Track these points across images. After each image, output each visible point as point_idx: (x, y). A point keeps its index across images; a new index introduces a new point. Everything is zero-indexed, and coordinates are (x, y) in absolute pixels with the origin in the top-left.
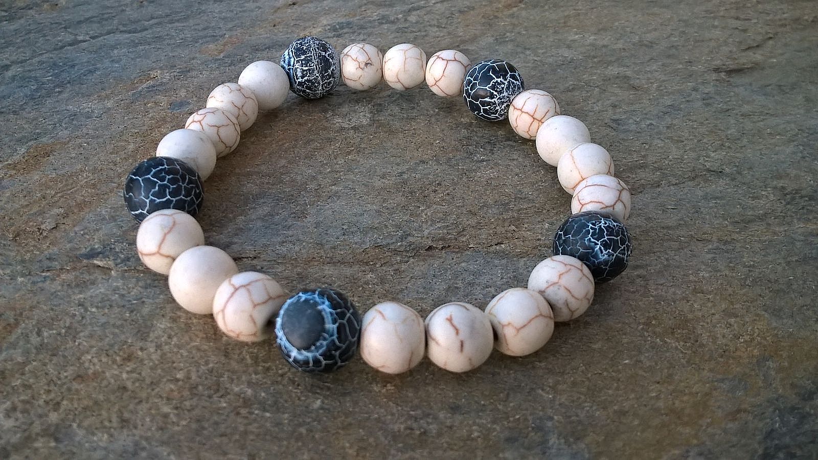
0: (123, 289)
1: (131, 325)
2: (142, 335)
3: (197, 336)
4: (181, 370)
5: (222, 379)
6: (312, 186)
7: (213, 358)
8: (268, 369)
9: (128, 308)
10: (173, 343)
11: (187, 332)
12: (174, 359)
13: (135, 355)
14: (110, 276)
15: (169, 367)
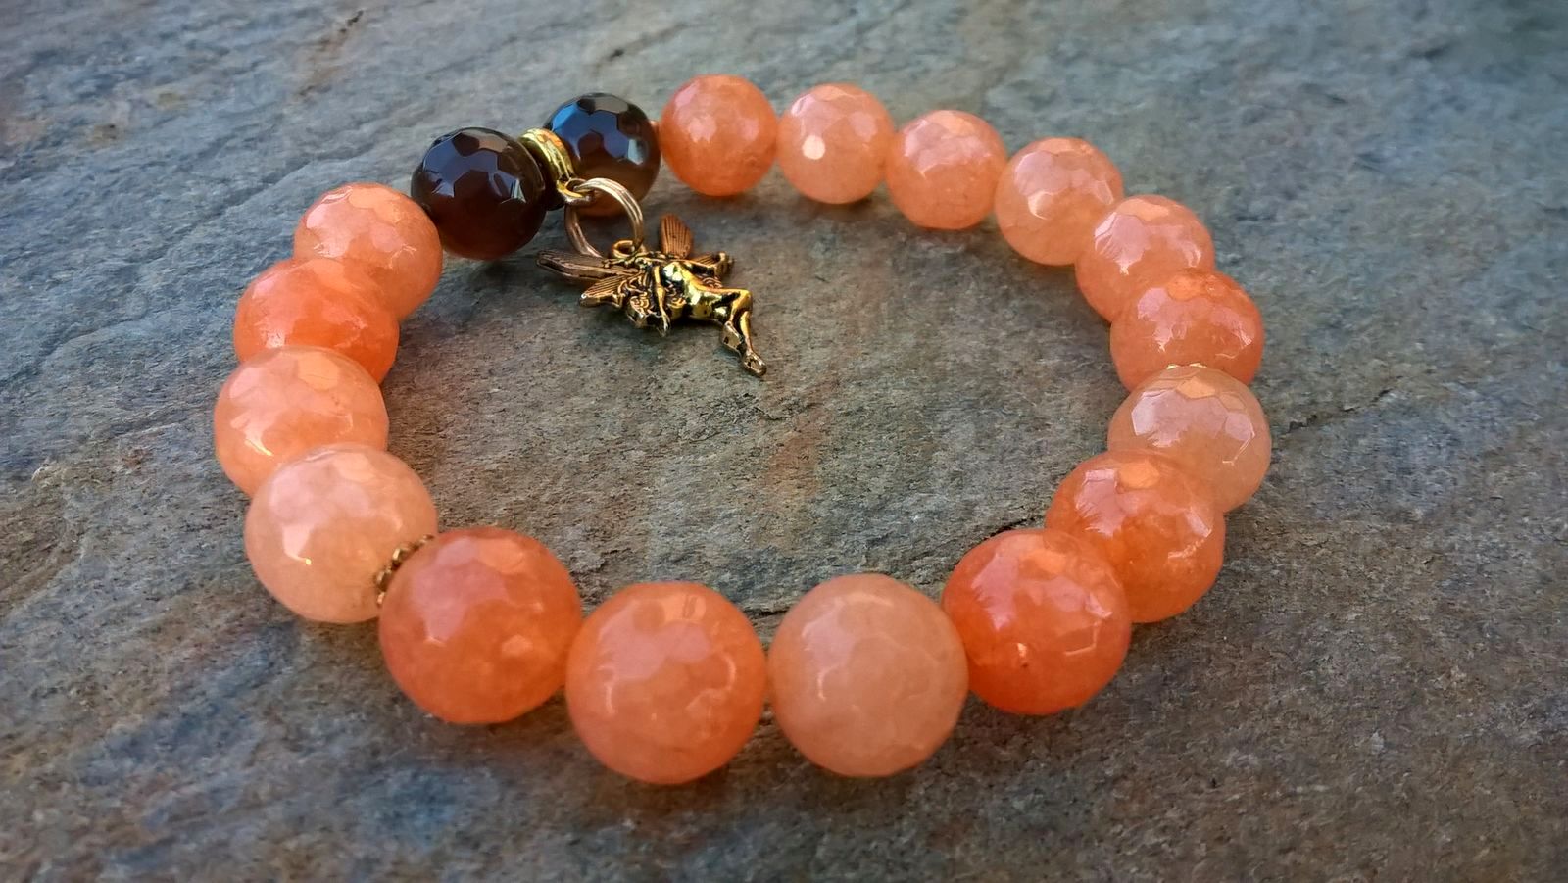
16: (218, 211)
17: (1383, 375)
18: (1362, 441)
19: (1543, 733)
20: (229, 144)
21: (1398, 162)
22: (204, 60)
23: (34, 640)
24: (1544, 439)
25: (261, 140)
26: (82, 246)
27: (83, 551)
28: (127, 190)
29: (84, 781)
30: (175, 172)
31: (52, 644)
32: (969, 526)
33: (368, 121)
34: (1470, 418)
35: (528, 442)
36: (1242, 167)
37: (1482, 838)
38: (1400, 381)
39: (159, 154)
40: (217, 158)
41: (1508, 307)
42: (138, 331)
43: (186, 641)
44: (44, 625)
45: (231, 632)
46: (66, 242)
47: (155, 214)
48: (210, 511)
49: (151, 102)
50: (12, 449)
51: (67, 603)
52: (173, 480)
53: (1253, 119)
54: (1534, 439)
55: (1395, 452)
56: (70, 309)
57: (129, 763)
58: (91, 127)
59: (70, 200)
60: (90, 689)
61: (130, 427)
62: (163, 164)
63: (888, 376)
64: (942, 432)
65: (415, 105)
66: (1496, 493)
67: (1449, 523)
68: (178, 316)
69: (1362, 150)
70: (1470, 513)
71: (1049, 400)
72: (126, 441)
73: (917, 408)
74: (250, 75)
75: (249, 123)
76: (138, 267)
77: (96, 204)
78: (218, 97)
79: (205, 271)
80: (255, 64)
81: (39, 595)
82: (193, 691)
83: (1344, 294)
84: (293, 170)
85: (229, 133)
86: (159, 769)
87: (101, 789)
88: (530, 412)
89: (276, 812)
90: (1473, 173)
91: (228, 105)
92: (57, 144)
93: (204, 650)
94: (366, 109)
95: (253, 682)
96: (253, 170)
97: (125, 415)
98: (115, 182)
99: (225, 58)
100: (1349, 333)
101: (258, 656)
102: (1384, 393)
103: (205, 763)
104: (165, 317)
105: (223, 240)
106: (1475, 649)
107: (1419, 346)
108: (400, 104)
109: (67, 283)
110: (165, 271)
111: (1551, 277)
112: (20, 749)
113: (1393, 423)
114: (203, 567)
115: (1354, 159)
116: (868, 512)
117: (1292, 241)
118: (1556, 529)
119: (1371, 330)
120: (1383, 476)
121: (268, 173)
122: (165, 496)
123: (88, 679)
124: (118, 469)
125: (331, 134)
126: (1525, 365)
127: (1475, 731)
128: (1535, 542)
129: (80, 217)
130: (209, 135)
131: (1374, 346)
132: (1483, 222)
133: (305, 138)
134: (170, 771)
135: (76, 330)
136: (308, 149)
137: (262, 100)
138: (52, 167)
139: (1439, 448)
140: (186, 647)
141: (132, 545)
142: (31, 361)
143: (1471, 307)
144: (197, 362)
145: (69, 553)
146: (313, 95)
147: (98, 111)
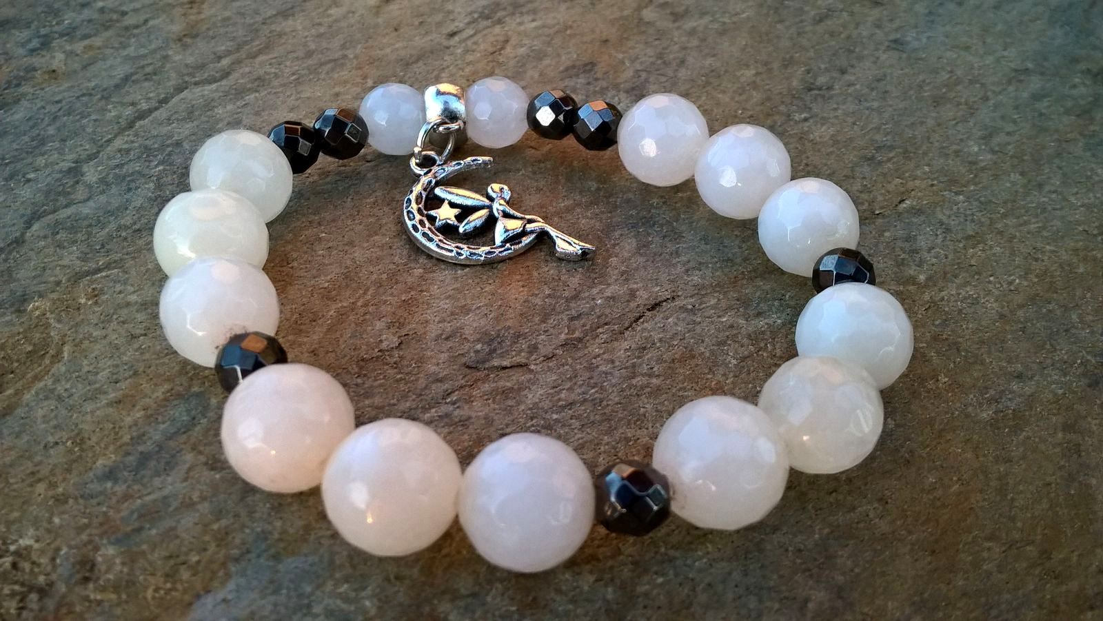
16: (131, 125)
17: (903, 189)
18: (887, 234)
19: (995, 413)
20: (134, 78)
21: (916, 44)
22: (111, 20)
23: (40, 413)
24: (1006, 225)
25: (155, 74)
26: (43, 155)
27: (66, 355)
28: (69, 114)
29: (82, 497)
30: (100, 100)
31: (53, 415)
32: (633, 305)
33: (225, 56)
34: (957, 214)
35: (347, 267)
36: (811, 54)
37: (955, 479)
38: (913, 193)
39: (87, 88)
40: (126, 88)
41: (987, 138)
42: (86, 210)
43: (138, 407)
44: (46, 403)
45: (166, 399)
46: (31, 153)
47: (89, 130)
48: (144, 324)
49: (79, 52)
50: (13, 292)
51: (59, 388)
52: (120, 307)
53: (820, 20)
54: (999, 226)
55: (908, 239)
56: (40, 198)
57: (109, 485)
58: (39, 72)
59: (31, 123)
60: (80, 440)
61: (88, 273)
62: (91, 95)
63: (579, 210)
64: (614, 245)
65: (257, 42)
66: (973, 262)
67: (941, 284)
68: (113, 197)
69: (892, 37)
70: (956, 277)
71: (684, 220)
72: (86, 282)
73: (599, 230)
74: (144, 28)
75: (146, 62)
76: (81, 167)
77: (49, 125)
78: (124, 46)
79: (126, 167)
80: (146, 21)
81: (41, 384)
82: (145, 438)
83: (878, 137)
84: (178, 94)
85: (132, 71)
86: (129, 487)
87: (94, 501)
88: (347, 248)
89: (205, 507)
90: (967, 48)
91: (131, 51)
92: (18, 85)
93: (149, 412)
94: (223, 48)
95: (183, 430)
96: (151, 95)
97: (84, 266)
98: (60, 110)
99: (126, 17)
100: (880, 163)
101: (185, 414)
102: (902, 201)
103: (157, 482)
104: (103, 199)
105: (136, 145)
106: (954, 362)
107: (927, 169)
108: (246, 43)
109: (36, 180)
110: (100, 168)
111: (1016, 117)
112: (40, 480)
113: (907, 221)
114: (144, 360)
115: (887, 44)
116: (568, 300)
117: (844, 103)
118: (1011, 283)
119: (895, 160)
120: (899, 255)
121: (163, 96)
122: (115, 317)
123: (78, 434)
124: (83, 301)
125: (202, 66)
126: (996, 177)
127: (953, 414)
128: (997, 293)
129: (39, 135)
130: (120, 72)
131: (897, 170)
132: (971, 82)
133: (185, 71)
134: (136, 487)
135: (45, 210)
136: (187, 78)
137: (153, 46)
138: (17, 101)
139: (937, 235)
140: (138, 411)
141: (97, 348)
142: (18, 234)
143: (962, 140)
144: (126, 228)
145: (57, 357)
146: (189, 40)
147: (43, 60)
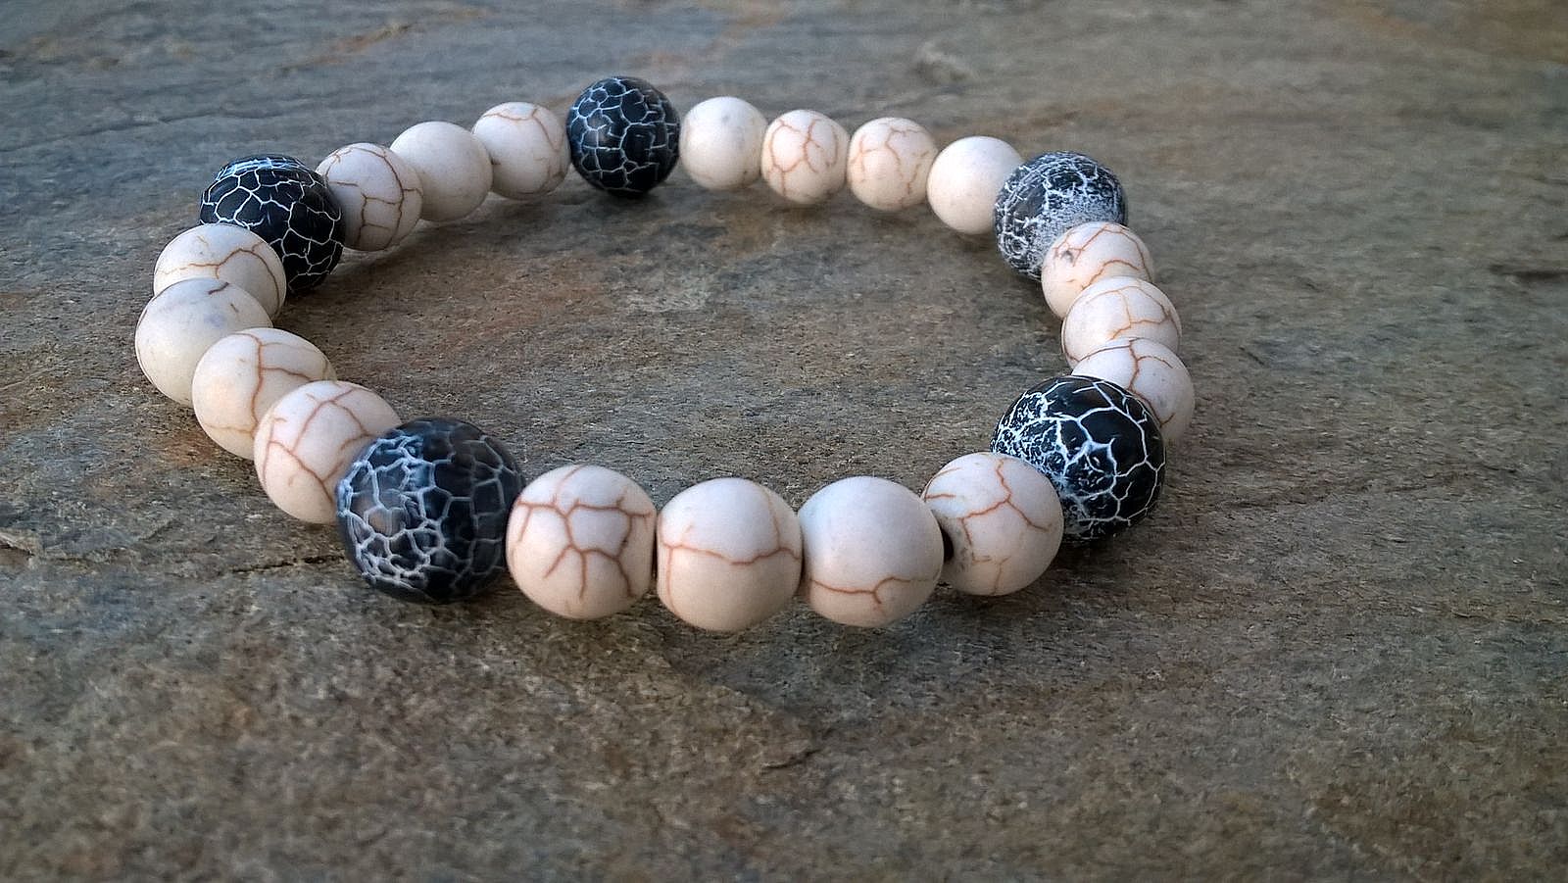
0: (42, 599)
1: (31, 682)
2: (50, 708)
3: (179, 725)
4: (118, 802)
5: (212, 837)
6: (547, 420)
7: (203, 782)
8: (331, 825)
9: (38, 644)
10: (117, 735)
11: (159, 711)
12: (109, 775)
13: (19, 755)
14: (22, 569)
15: (90, 794)
